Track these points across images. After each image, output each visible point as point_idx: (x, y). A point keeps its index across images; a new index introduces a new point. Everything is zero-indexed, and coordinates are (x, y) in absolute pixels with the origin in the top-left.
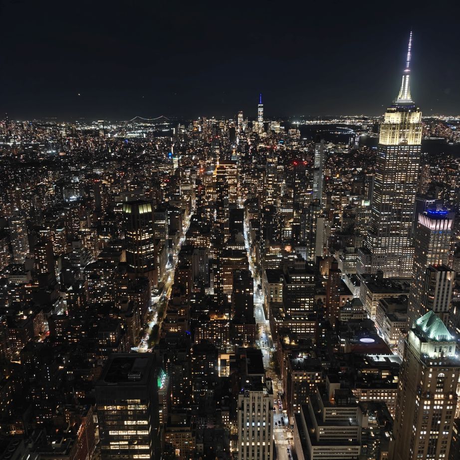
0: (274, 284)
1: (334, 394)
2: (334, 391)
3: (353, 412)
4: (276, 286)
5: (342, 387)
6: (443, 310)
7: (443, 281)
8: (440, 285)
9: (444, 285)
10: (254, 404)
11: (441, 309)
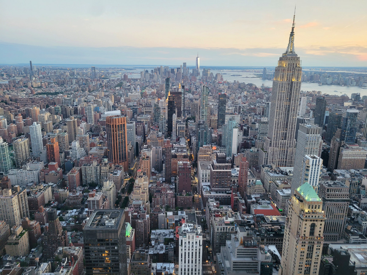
0: (205, 171)
1: (243, 239)
2: (243, 238)
3: (255, 251)
4: (206, 172)
5: (248, 234)
6: (314, 185)
7: (314, 165)
8: (312, 168)
9: (315, 168)
10: (189, 242)
11: (313, 184)
